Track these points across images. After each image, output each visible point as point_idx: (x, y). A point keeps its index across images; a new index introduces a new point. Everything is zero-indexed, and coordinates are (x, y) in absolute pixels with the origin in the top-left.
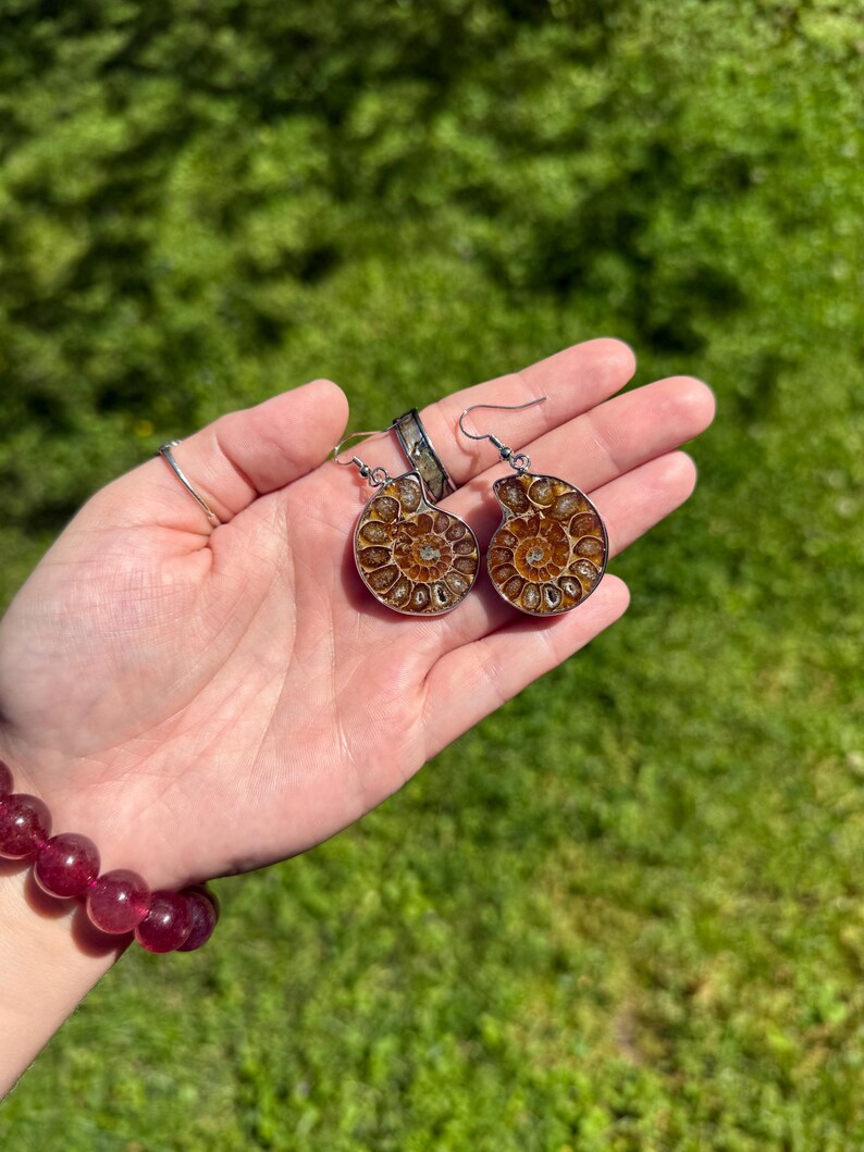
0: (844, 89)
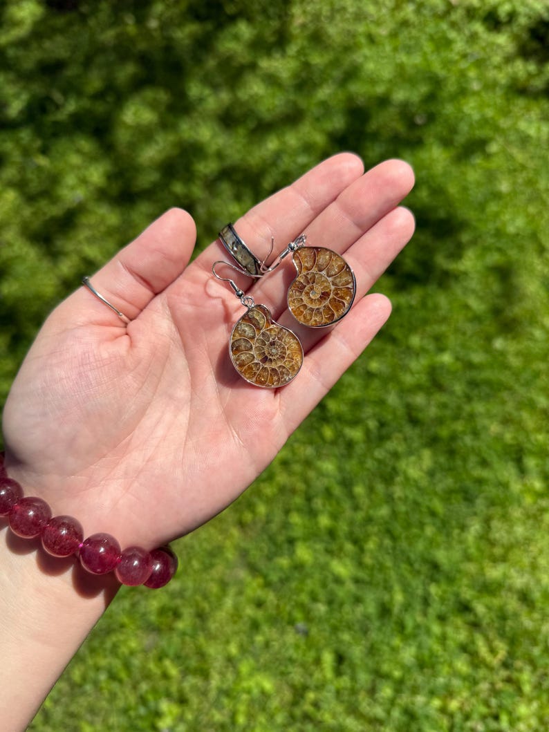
0: (452, 35)
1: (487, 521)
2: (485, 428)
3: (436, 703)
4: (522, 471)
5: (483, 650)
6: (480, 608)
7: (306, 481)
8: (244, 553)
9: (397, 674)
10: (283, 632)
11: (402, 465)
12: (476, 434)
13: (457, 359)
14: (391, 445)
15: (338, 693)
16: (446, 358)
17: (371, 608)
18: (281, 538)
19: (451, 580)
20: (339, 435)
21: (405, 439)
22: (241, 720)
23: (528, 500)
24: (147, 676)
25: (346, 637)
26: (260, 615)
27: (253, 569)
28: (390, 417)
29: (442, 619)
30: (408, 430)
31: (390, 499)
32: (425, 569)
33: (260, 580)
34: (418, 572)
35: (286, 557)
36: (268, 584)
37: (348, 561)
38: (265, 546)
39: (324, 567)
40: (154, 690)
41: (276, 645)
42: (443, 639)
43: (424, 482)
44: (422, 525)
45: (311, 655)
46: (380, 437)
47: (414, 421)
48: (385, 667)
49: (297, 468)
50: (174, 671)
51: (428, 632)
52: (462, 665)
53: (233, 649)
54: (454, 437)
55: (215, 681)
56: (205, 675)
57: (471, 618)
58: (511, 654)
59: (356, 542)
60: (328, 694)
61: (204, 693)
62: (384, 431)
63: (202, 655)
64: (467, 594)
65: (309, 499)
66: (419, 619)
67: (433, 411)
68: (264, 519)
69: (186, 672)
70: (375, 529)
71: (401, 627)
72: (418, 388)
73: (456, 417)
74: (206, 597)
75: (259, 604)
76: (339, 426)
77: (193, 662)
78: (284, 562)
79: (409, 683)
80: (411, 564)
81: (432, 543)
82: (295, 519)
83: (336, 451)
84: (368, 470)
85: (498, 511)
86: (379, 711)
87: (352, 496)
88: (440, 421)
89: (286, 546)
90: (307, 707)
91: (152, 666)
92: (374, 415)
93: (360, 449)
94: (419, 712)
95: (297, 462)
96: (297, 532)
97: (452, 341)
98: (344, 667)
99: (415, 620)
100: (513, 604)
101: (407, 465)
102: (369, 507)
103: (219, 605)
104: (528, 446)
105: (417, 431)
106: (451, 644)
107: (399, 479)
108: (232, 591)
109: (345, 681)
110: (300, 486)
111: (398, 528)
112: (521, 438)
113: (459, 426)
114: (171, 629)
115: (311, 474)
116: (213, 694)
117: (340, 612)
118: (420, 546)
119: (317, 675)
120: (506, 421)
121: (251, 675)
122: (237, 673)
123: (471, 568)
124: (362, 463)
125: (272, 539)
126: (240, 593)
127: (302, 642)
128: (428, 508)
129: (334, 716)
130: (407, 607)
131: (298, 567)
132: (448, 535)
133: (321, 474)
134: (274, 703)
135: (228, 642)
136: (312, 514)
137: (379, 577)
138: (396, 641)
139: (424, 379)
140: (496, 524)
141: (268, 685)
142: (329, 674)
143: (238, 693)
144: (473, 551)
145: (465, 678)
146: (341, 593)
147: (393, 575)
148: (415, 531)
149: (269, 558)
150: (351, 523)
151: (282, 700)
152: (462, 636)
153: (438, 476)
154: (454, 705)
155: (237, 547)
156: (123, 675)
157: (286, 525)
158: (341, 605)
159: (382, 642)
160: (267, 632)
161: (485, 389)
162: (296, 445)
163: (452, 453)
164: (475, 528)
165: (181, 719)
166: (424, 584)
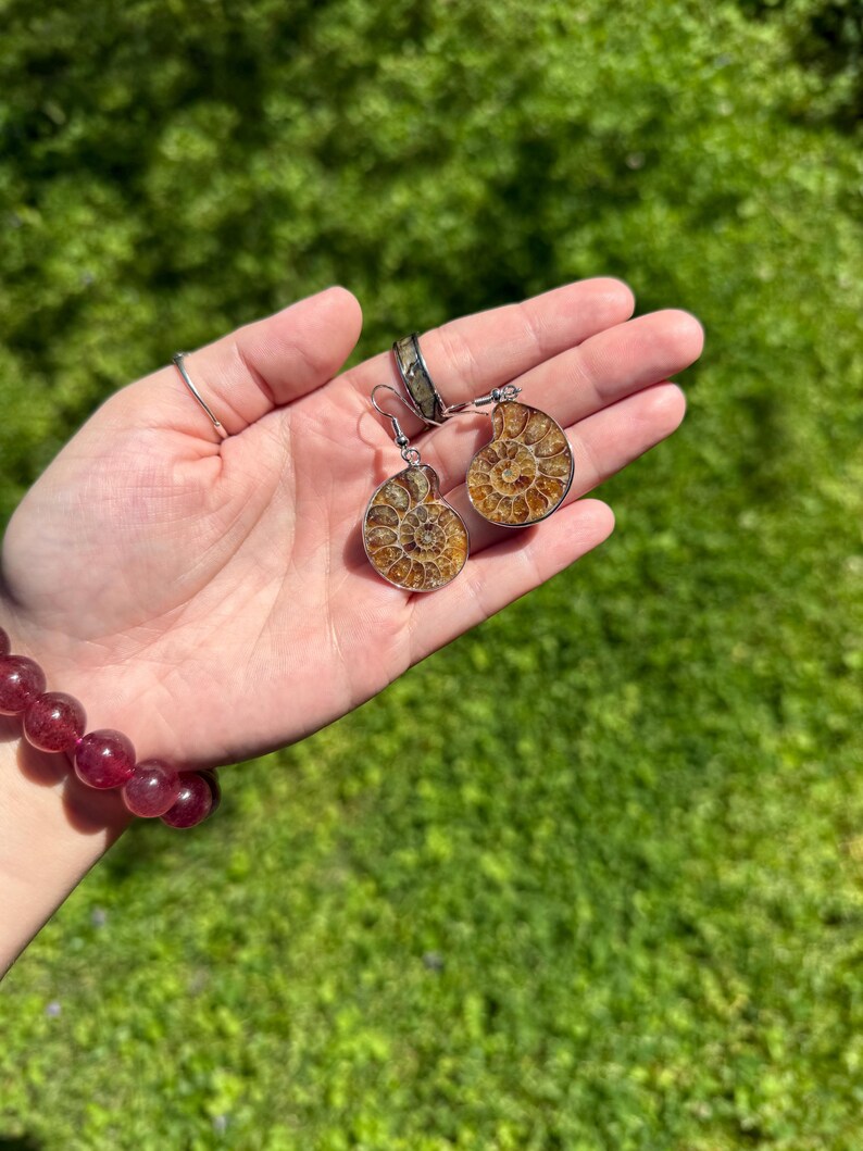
0: (690, 25)
1: (724, 796)
2: (725, 652)
3: (639, 1074)
4: (780, 719)
5: (713, 994)
6: (709, 930)
7: (446, 733)
8: (346, 844)
9: (580, 1030)
10: (404, 967)
11: (594, 707)
12: (709, 660)
13: (683, 542)
14: (576, 677)
15: (489, 1060)
16: (666, 541)
17: (543, 931)
18: (404, 821)
19: (666, 886)
20: (498, 660)
21: (600, 668)
22: (338, 1100)
23: (788, 763)
24: (194, 1034)
25: (503, 973)
26: (369, 939)
27: (360, 868)
28: (575, 633)
29: (651, 946)
30: (605, 654)
31: (574, 759)
32: (627, 869)
33: (371, 886)
34: (616, 875)
35: (412, 849)
36: (382, 892)
37: (506, 856)
38: (380, 834)
39: (471, 865)
40: (204, 1057)
41: (393, 986)
42: (652, 977)
43: (627, 736)
44: (622, 802)
45: (449, 1001)
46: (561, 663)
47: (614, 640)
48: (562, 1021)
49: (431, 711)
50: (234, 1027)
51: (629, 965)
52: (680, 1016)
53: (327, 993)
54: (674, 665)
55: (298, 1041)
56: (283, 1032)
57: (695, 944)
58: (755, 1000)
59: (521, 826)
60: (474, 1062)
61: (282, 1060)
62: (568, 655)
63: (279, 1002)
64: (690, 907)
65: (449, 760)
66: (617, 946)
67: (642, 624)
68: (378, 791)
69: (253, 1027)
70: (550, 807)
71: (588, 957)
72: (622, 587)
73: (679, 635)
74: (285, 911)
75: (369, 923)
76: (498, 649)
77: (265, 1013)
78: (408, 857)
79: (598, 1044)
80: (605, 862)
81: (637, 828)
82: (427, 790)
83: (492, 685)
84: (542, 714)
85: (740, 780)
86: (550, 1087)
87: (515, 755)
88: (653, 639)
89: (411, 832)
90: (441, 1081)
91: (200, 1018)
92: (552, 631)
93: (529, 682)
94: (613, 1088)
95: (430, 702)
96: (429, 812)
97: (675, 514)
98: (500, 1020)
99: (610, 948)
100: (759, 924)
101: (602, 708)
102: (542, 773)
103: (305, 923)
104: (792, 680)
105: (619, 654)
106: (664, 985)
107: (589, 729)
108: (327, 902)
109: (500, 1041)
110: (437, 740)
111: (585, 807)
112: (781, 666)
113: (683, 648)
114: (232, 962)
115: (454, 721)
116: (295, 1062)
117: (494, 936)
118: (619, 833)
119: (457, 1032)
120: (757, 641)
121: (354, 1032)
122: (333, 1028)
123: (699, 867)
124: (531, 704)
125: (390, 821)
126: (339, 906)
127: (435, 980)
128: (633, 773)
129: (482, 1093)
130: (597, 928)
131: (431, 864)
132: (664, 817)
133: (468, 720)
134: (391, 1075)
135: (319, 982)
136: (454, 782)
137: (555, 881)
138: (580, 981)
139: (630, 574)
140: (737, 800)
141: (381, 1047)
142: (475, 1030)
143: (334, 1059)
144: (700, 842)
145: (683, 1036)
146: (495, 905)
147: (576, 879)
148: (612, 810)
149: (386, 851)
150: (514, 797)
151: (402, 1070)
152: (681, 972)
153: (650, 725)
154: (666, 1077)
155: (334, 834)
156: (155, 1033)
157: (412, 800)
158: (496, 924)
159: (558, 982)
160: (381, 965)
161: (725, 591)
162: (430, 677)
163: (671, 689)
164: (705, 805)
165: (245, 1098)
166: (624, 894)
